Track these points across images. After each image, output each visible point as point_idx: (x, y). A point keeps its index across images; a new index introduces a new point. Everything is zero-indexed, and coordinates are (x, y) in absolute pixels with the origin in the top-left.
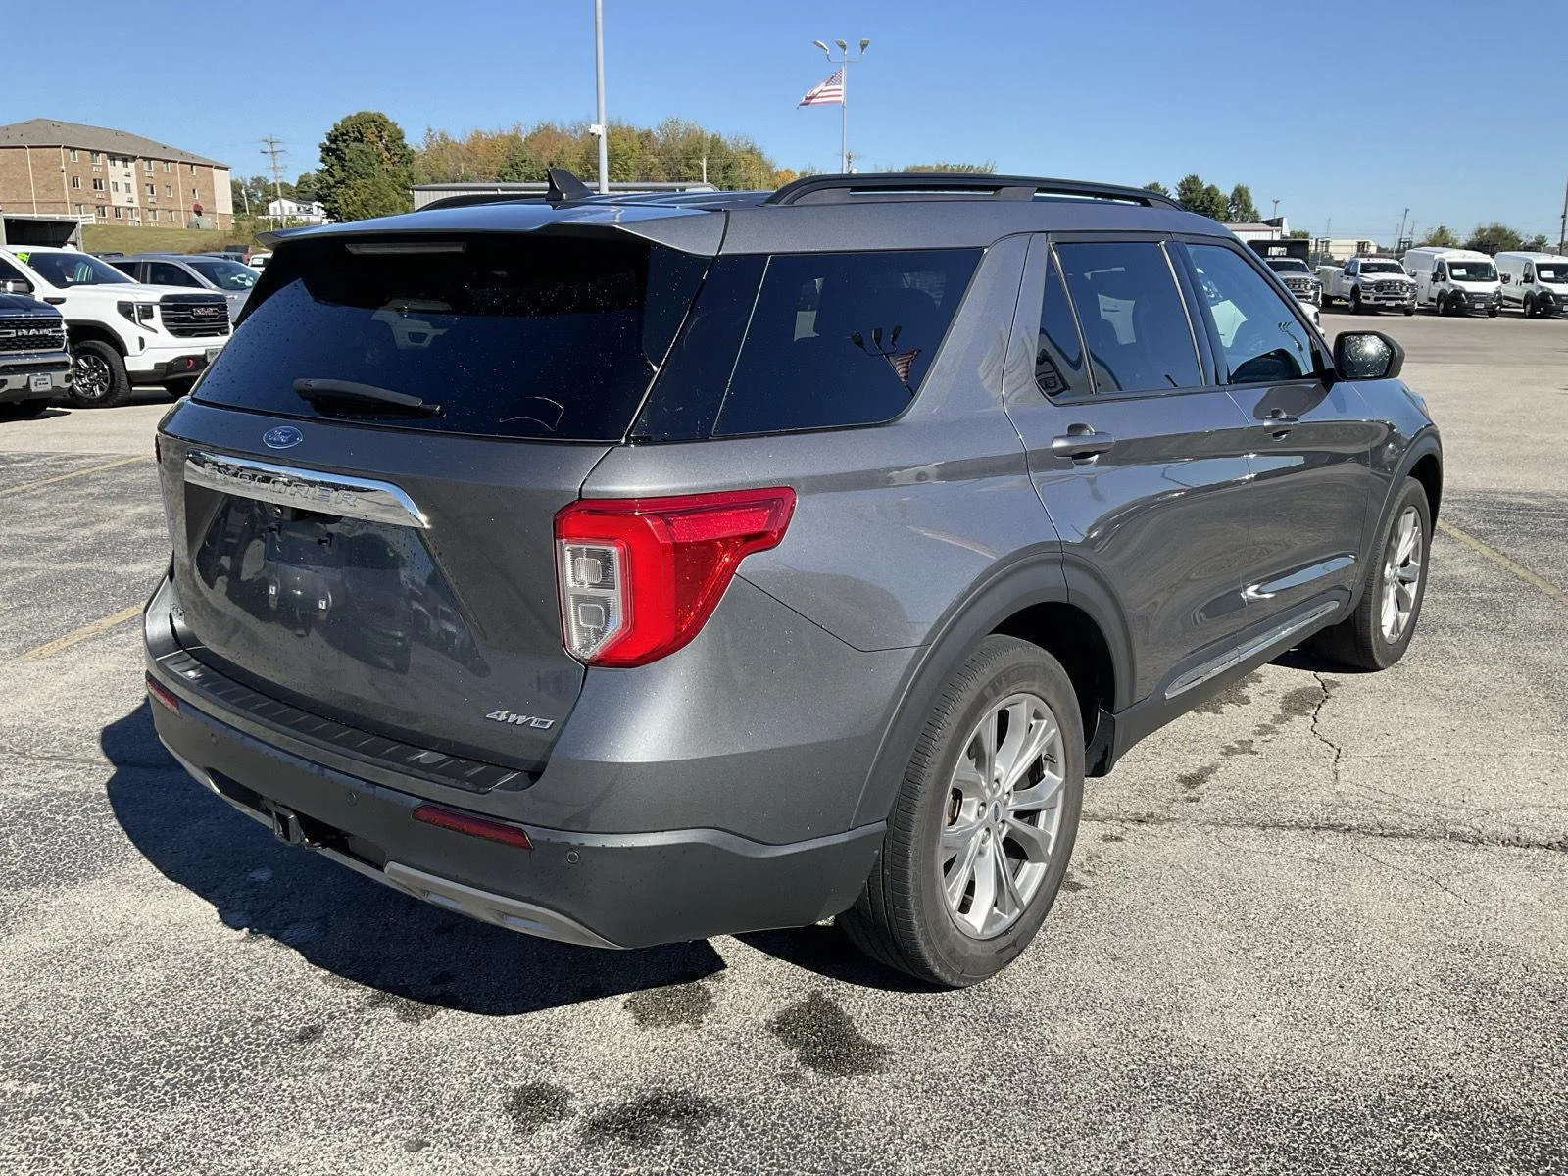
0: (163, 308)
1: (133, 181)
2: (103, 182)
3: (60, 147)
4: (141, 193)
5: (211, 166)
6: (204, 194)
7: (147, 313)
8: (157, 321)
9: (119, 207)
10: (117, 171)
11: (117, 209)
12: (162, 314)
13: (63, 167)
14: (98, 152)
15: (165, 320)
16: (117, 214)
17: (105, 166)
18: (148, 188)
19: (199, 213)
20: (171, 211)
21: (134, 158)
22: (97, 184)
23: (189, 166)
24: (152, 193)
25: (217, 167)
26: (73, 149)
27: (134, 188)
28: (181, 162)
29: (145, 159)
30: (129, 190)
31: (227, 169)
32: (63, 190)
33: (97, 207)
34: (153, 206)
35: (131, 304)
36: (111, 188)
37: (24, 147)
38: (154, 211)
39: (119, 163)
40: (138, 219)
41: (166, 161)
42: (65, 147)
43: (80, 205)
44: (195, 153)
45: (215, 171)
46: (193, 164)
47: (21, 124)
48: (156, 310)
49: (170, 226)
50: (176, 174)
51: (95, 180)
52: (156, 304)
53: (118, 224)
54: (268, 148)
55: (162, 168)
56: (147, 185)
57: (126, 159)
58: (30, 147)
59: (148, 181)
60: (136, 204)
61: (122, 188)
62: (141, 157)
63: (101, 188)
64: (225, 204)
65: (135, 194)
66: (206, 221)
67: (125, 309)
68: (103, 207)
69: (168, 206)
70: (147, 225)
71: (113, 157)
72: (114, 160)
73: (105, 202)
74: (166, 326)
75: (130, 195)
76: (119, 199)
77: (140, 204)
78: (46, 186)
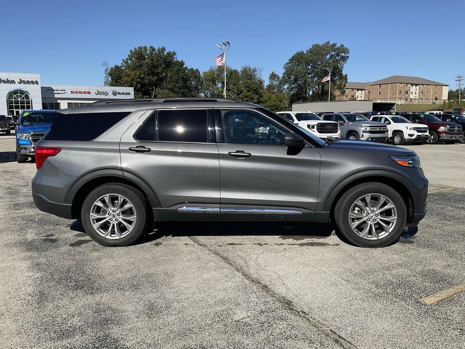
0: (317, 126)
1: (417, 91)
2: (408, 92)
3: (398, 83)
4: (419, 94)
5: (443, 85)
6: (439, 94)
7: (313, 127)
8: (315, 129)
9: (412, 99)
10: (413, 89)
11: (411, 99)
12: (317, 127)
13: (398, 88)
14: (408, 84)
15: (317, 129)
16: (411, 101)
17: (410, 87)
18: (422, 93)
19: (436, 99)
20: (427, 99)
21: (419, 85)
22: (407, 93)
23: (436, 86)
24: (423, 94)
25: (444, 86)
26: (401, 83)
27: (417, 93)
28: (433, 85)
29: (422, 85)
30: (416, 94)
31: (448, 86)
32: (397, 94)
33: (406, 99)
34: (422, 98)
35: (310, 125)
36: (410, 94)
37: (389, 84)
38: (422, 99)
39: (414, 86)
40: (417, 102)
41: (428, 85)
42: (399, 83)
43: (401, 98)
44: (438, 82)
45: (444, 87)
46: (436, 85)
47: (389, 77)
48: (316, 126)
49: (426, 104)
50: (431, 89)
51: (406, 91)
52: (316, 125)
53: (411, 103)
54: (458, 79)
55: (427, 87)
56: (421, 92)
57: (416, 85)
58: (390, 84)
59: (422, 91)
60: (417, 98)
61: (414, 93)
62: (421, 84)
63: (408, 94)
64: (445, 96)
65: (417, 95)
66: (438, 102)
67: (309, 126)
68: (407, 99)
69: (427, 98)
70: (419, 103)
71: (412, 85)
72: (413, 85)
73: (408, 97)
74: (317, 130)
75: (416, 95)
76: (412, 96)
77: (418, 97)
78: (392, 94)
